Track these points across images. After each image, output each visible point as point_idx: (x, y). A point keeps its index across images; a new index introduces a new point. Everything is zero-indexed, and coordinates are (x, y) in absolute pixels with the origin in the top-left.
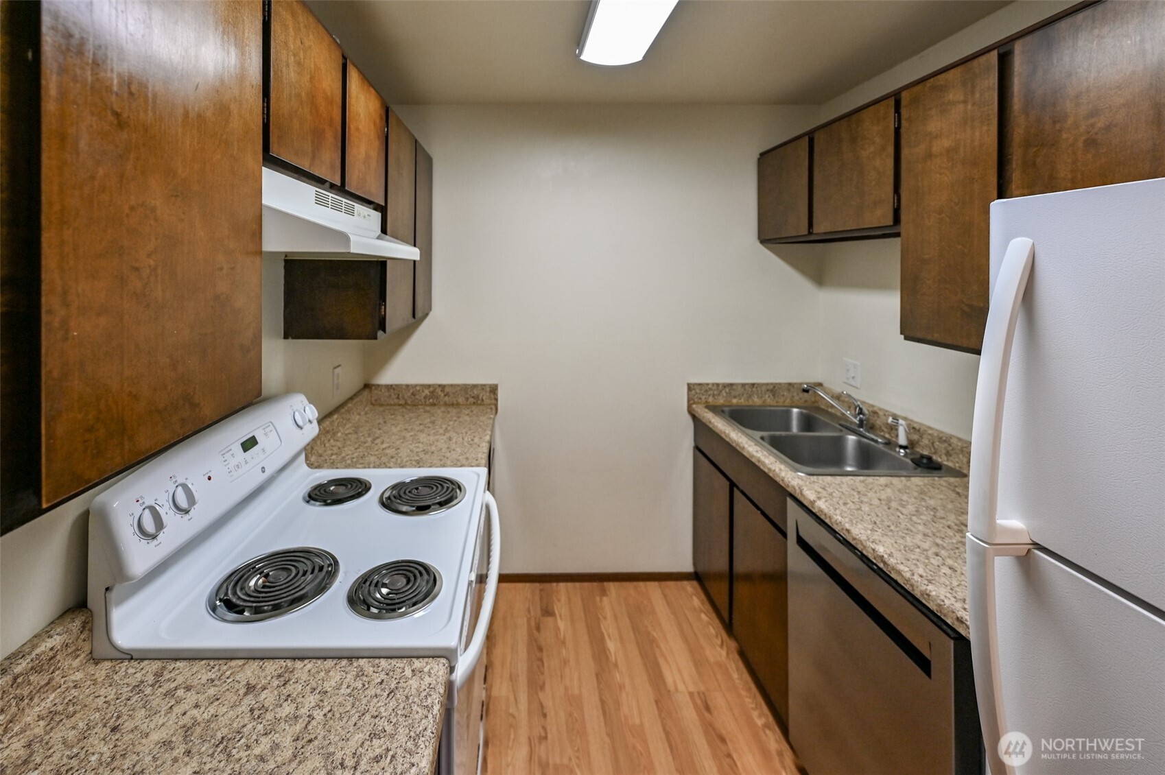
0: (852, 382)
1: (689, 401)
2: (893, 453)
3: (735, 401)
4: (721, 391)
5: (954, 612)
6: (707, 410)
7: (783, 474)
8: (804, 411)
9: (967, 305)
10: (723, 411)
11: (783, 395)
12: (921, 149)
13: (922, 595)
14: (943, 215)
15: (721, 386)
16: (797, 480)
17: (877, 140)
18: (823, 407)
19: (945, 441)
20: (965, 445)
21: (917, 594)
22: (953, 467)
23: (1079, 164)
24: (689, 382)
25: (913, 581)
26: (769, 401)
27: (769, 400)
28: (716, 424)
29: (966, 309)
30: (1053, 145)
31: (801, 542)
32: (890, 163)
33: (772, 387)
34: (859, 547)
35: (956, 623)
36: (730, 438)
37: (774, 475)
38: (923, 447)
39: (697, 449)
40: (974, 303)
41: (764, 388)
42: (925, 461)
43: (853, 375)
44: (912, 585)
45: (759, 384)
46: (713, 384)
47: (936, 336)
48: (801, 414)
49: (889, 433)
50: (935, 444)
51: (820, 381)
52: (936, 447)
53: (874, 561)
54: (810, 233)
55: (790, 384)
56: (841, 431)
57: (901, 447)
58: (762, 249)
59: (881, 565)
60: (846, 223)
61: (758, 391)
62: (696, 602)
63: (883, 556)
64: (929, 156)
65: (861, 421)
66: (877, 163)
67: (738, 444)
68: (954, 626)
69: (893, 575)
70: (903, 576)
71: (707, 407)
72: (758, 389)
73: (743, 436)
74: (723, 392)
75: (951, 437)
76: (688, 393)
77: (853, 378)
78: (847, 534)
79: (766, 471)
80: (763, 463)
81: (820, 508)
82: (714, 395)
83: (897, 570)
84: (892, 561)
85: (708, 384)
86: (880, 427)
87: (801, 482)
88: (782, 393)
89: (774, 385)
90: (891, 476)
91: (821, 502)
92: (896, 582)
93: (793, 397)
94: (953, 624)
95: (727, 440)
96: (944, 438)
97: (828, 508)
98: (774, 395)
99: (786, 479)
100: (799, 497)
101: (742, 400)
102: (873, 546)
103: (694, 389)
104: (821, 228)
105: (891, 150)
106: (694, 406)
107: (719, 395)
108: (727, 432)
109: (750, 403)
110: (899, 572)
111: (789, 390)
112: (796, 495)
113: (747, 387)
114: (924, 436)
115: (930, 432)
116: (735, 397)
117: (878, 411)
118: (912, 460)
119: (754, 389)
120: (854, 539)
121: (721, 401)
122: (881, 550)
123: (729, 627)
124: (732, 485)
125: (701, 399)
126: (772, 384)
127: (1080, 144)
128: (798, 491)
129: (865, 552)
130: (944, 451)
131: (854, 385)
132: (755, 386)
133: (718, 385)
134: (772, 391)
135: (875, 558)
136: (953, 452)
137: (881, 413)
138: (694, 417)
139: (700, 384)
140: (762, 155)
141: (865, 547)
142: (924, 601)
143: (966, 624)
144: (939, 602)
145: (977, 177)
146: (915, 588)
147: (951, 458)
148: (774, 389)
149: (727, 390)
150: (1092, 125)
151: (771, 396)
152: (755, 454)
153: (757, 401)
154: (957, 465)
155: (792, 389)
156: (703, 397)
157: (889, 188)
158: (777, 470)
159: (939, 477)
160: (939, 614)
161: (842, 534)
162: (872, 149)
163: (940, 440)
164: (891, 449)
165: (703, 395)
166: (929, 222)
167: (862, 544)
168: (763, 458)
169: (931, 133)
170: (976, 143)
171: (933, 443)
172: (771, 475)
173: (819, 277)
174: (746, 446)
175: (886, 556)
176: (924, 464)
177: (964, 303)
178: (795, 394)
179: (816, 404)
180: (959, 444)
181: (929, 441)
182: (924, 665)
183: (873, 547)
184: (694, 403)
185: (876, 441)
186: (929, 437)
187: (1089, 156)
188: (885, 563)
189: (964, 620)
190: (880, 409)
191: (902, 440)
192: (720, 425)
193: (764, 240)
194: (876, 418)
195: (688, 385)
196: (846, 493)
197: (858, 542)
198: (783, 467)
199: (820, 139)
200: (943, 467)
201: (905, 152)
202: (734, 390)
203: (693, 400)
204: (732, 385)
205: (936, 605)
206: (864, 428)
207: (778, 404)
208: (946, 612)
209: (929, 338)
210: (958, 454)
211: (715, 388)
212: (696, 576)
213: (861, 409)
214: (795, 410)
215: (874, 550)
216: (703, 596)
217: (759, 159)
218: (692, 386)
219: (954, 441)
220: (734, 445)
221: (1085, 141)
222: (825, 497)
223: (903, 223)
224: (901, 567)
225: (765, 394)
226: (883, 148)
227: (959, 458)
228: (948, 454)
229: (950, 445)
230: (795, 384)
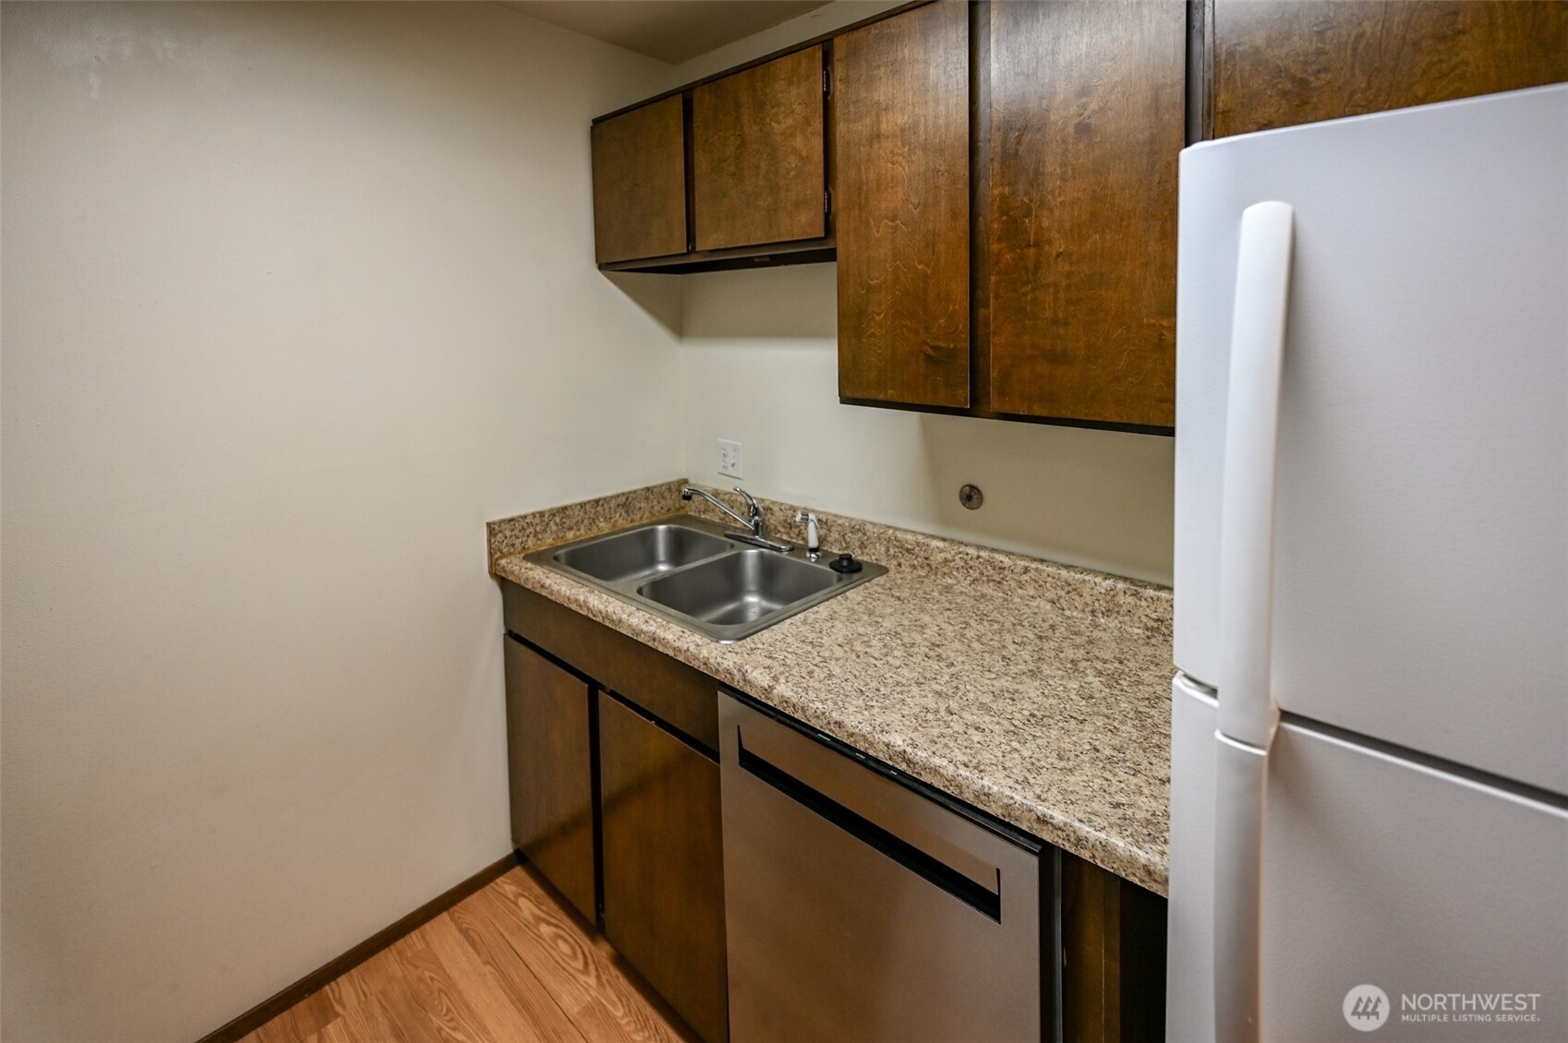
0: (731, 471)
1: (491, 555)
2: (805, 562)
3: (570, 535)
4: (548, 524)
5: (1031, 811)
6: (529, 565)
7: (705, 653)
8: (673, 526)
9: (932, 347)
10: (556, 558)
11: (640, 508)
12: (864, 126)
13: (977, 797)
14: (898, 222)
15: (547, 516)
16: (729, 656)
17: (798, 108)
18: (692, 514)
19: (859, 530)
20: (882, 531)
21: (968, 797)
22: (869, 561)
23: (1070, 156)
24: (490, 520)
25: (960, 778)
26: (622, 523)
27: (620, 521)
28: (555, 587)
29: (930, 352)
30: (1040, 129)
31: (750, 761)
32: (818, 143)
33: (624, 499)
34: (861, 746)
35: (1036, 826)
36: (588, 609)
37: (687, 658)
38: (832, 544)
39: (512, 635)
40: (942, 344)
41: (613, 504)
42: (845, 563)
43: (732, 462)
44: (959, 786)
45: (605, 499)
46: (534, 515)
47: (891, 394)
48: (670, 531)
49: (788, 534)
50: (846, 537)
51: (684, 477)
52: (848, 540)
53: (890, 763)
54: (691, 250)
55: (648, 489)
56: (732, 546)
57: (813, 550)
58: (601, 277)
59: (903, 767)
60: (753, 233)
61: (604, 510)
62: (527, 908)
63: (905, 752)
64: (877, 136)
65: (757, 525)
66: (798, 142)
67: (607, 617)
68: (1034, 832)
69: (926, 778)
70: (942, 776)
71: (528, 558)
72: (605, 506)
73: (611, 600)
74: (552, 523)
75: (864, 523)
76: (489, 541)
77: (733, 465)
78: (837, 730)
79: (671, 653)
80: (663, 641)
81: (783, 696)
82: (536, 534)
83: (931, 768)
84: (921, 755)
85: (525, 517)
86: (776, 527)
87: (737, 659)
88: (638, 505)
89: (627, 495)
90: (827, 600)
91: (782, 686)
92: (930, 787)
93: (653, 507)
94: (1031, 828)
95: (584, 612)
96: (858, 527)
97: (797, 693)
98: (627, 512)
99: (712, 661)
100: (739, 685)
101: (582, 531)
102: (885, 738)
103: (500, 532)
104: (709, 240)
105: (818, 124)
106: (503, 562)
107: (544, 531)
108: (582, 598)
109: (595, 532)
110: (935, 771)
111: (647, 498)
112: (735, 685)
113: (588, 506)
114: (833, 528)
115: (840, 522)
116: (570, 529)
117: (771, 506)
118: (831, 566)
119: (599, 509)
120: (852, 735)
121: (548, 541)
122: (898, 741)
123: (595, 927)
124: (594, 687)
125: (513, 545)
126: (623, 494)
127: (1071, 130)
128: (738, 676)
129: (871, 752)
130: (857, 544)
131: (734, 475)
132: (601, 503)
133: (542, 514)
134: (624, 505)
135: (891, 759)
136: (868, 542)
137: (775, 508)
138: (504, 582)
139: (511, 520)
140: (597, 122)
141: (871, 744)
142: (980, 806)
143: (1052, 824)
144: (1006, 801)
145: (942, 168)
146: (964, 788)
147: (867, 551)
148: (626, 502)
149: (558, 519)
150: (1084, 106)
151: (623, 514)
152: (644, 628)
153: (604, 526)
154: (873, 557)
155: (651, 497)
156: (517, 542)
157: (818, 181)
158: (692, 648)
159: (869, 581)
160: (1007, 820)
161: (827, 732)
162: (790, 121)
163: (854, 530)
164: (800, 557)
165: (517, 538)
166: (878, 232)
167: (866, 740)
168: (660, 633)
169: (878, 103)
170: (941, 121)
171: (844, 536)
172: (681, 658)
173: (679, 324)
174: (624, 617)
175: (909, 750)
176: (845, 567)
177: (928, 344)
178: (655, 503)
179: (682, 512)
180: (875, 530)
181: (839, 534)
182: (988, 903)
183: (886, 741)
184: (503, 556)
185: (779, 550)
186: (839, 529)
187: (1081, 146)
188: (909, 762)
189: (1048, 819)
190: (774, 503)
191: (813, 543)
192: (563, 586)
193: (603, 266)
194: (769, 515)
195: (489, 525)
196: (799, 651)
197: (858, 738)
198: (697, 638)
199: (703, 100)
200: (864, 567)
201: (841, 129)
202: (568, 517)
203: (501, 551)
204: (564, 509)
205: (1002, 808)
206: (760, 534)
207: (633, 524)
208: (1018, 813)
209: (881, 397)
210: (874, 544)
211: (537, 520)
212: (521, 857)
213: (756, 509)
214: (662, 528)
215: (888, 745)
216: (538, 890)
217: (592, 127)
218: (496, 527)
219: (869, 527)
220: (599, 619)
221: (1077, 125)
222: (781, 673)
223: (839, 234)
224: (937, 761)
225: (615, 512)
226: (807, 122)
227: (876, 549)
228: (863, 546)
229: (865, 534)
230: (654, 487)
